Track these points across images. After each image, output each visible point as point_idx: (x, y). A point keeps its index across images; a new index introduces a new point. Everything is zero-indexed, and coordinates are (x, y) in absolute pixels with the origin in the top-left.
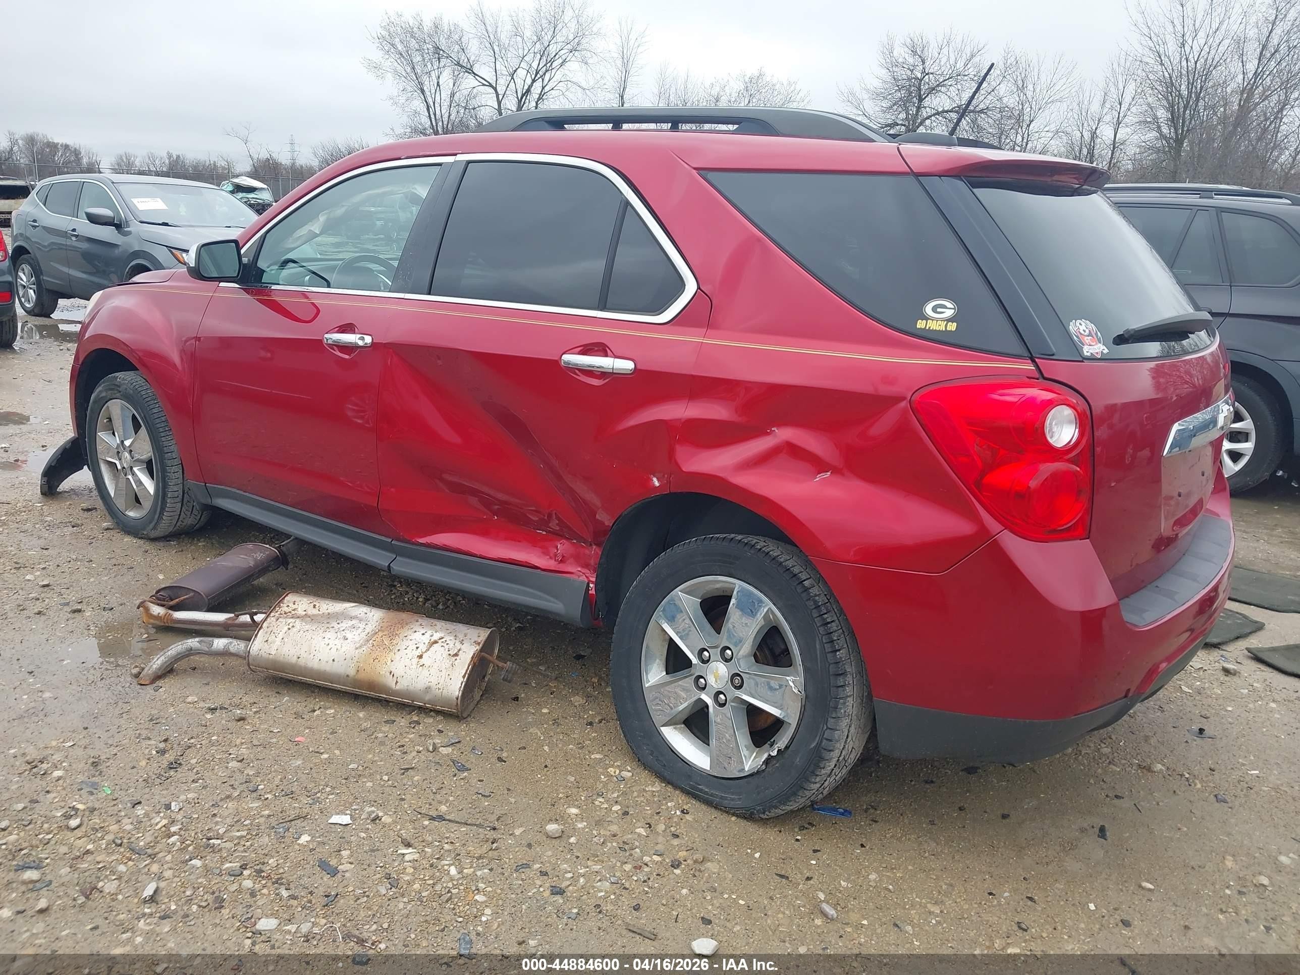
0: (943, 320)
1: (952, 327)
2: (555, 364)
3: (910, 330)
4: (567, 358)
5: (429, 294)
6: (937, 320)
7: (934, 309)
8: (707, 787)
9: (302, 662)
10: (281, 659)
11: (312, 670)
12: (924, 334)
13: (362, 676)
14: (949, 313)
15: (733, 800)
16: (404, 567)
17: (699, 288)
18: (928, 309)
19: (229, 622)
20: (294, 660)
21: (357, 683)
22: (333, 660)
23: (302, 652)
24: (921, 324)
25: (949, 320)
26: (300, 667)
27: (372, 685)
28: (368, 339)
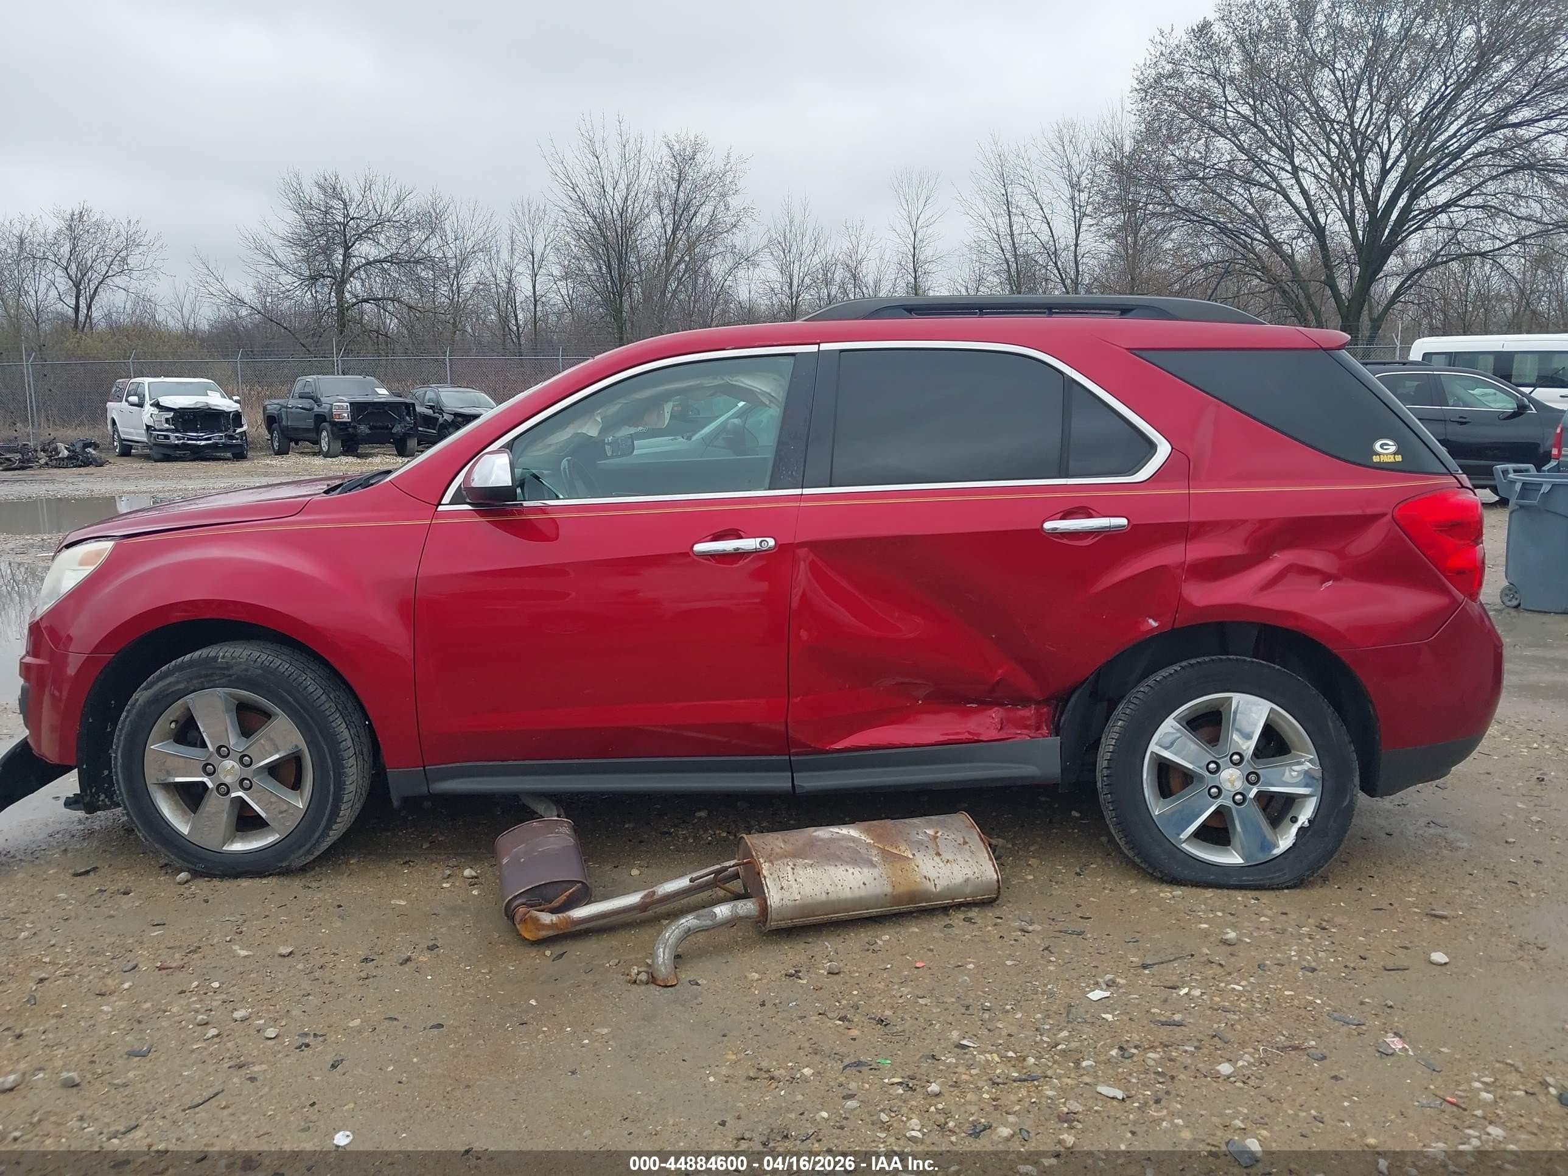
0: (1390, 454)
1: (1399, 458)
2: (1039, 533)
3: (1368, 464)
4: (1048, 525)
5: (831, 486)
6: (1387, 454)
7: (1382, 446)
8: (1247, 876)
9: (833, 896)
10: (809, 900)
11: (846, 900)
12: (1382, 466)
13: (901, 889)
14: (1393, 449)
15: (1279, 877)
16: (810, 782)
17: (1172, 448)
18: (1377, 446)
19: (648, 900)
20: (824, 897)
21: (896, 899)
22: (864, 884)
23: (827, 886)
24: (1376, 459)
25: (1395, 454)
26: (833, 902)
27: (913, 896)
28: (771, 542)
